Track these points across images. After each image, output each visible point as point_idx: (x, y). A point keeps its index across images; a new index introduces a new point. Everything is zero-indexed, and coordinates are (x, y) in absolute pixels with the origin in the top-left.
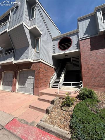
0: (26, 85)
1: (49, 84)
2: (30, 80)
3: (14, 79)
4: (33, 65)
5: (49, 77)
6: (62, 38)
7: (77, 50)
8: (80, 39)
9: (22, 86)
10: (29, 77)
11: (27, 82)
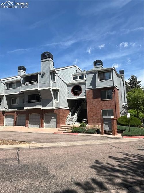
0: (51, 123)
1: (65, 122)
2: (54, 120)
3: (41, 119)
4: (55, 110)
5: (65, 117)
6: (74, 85)
7: (85, 97)
8: (86, 90)
9: (48, 124)
10: (53, 118)
11: (51, 121)
